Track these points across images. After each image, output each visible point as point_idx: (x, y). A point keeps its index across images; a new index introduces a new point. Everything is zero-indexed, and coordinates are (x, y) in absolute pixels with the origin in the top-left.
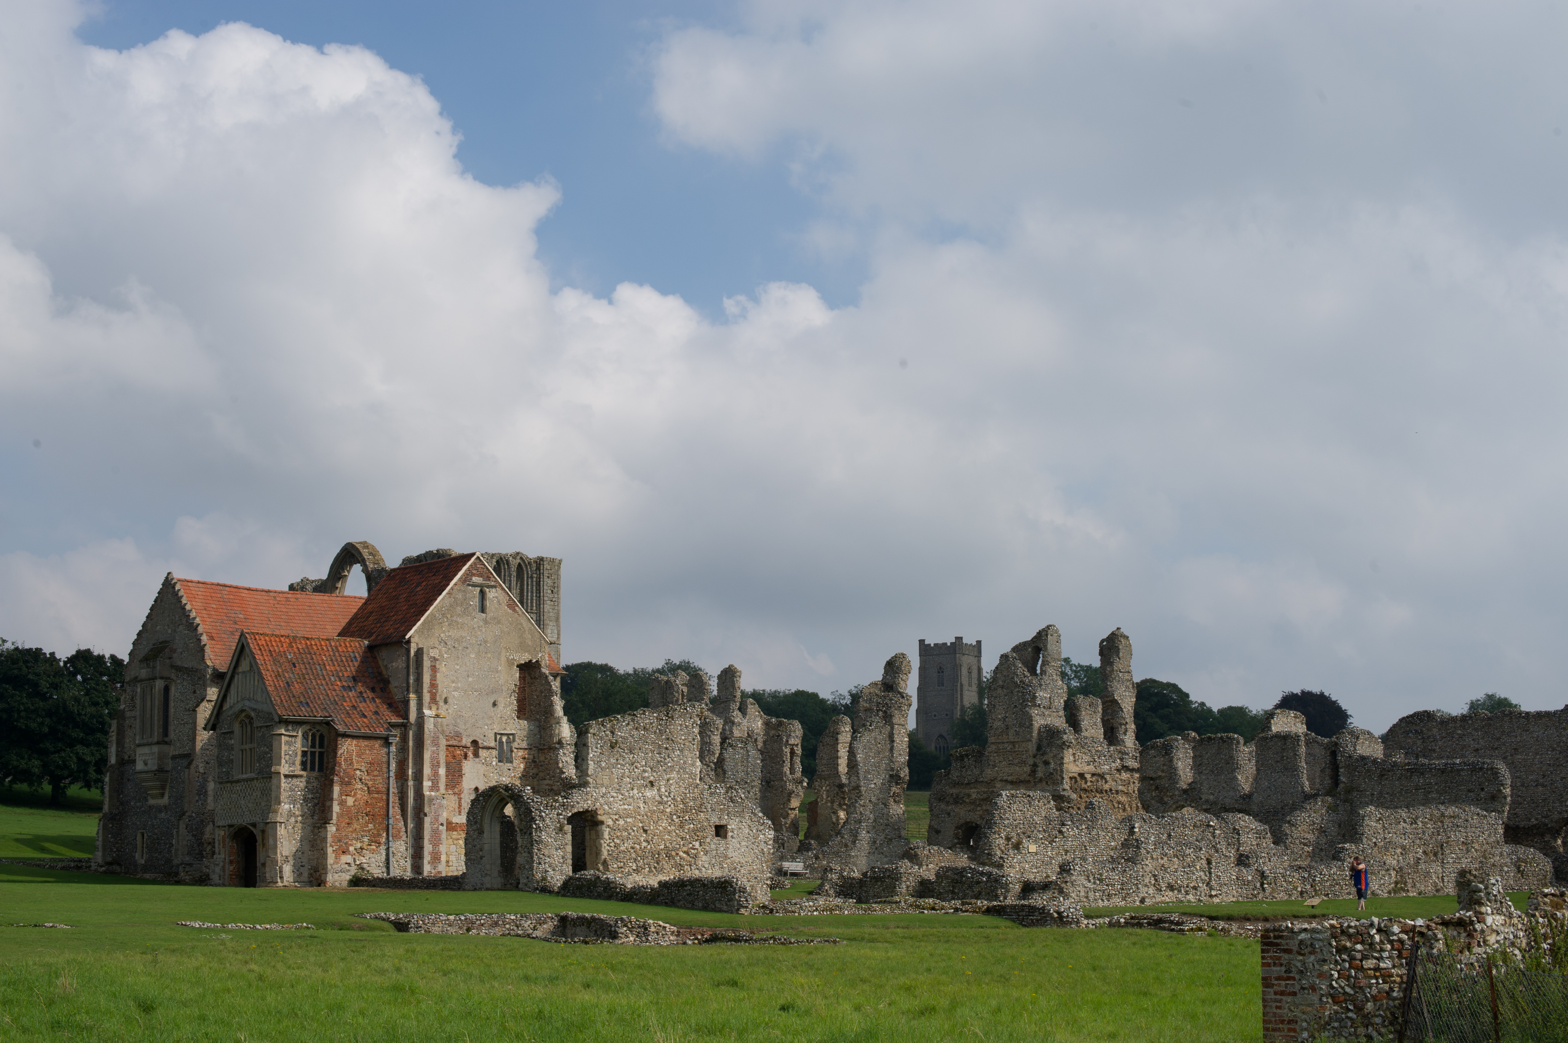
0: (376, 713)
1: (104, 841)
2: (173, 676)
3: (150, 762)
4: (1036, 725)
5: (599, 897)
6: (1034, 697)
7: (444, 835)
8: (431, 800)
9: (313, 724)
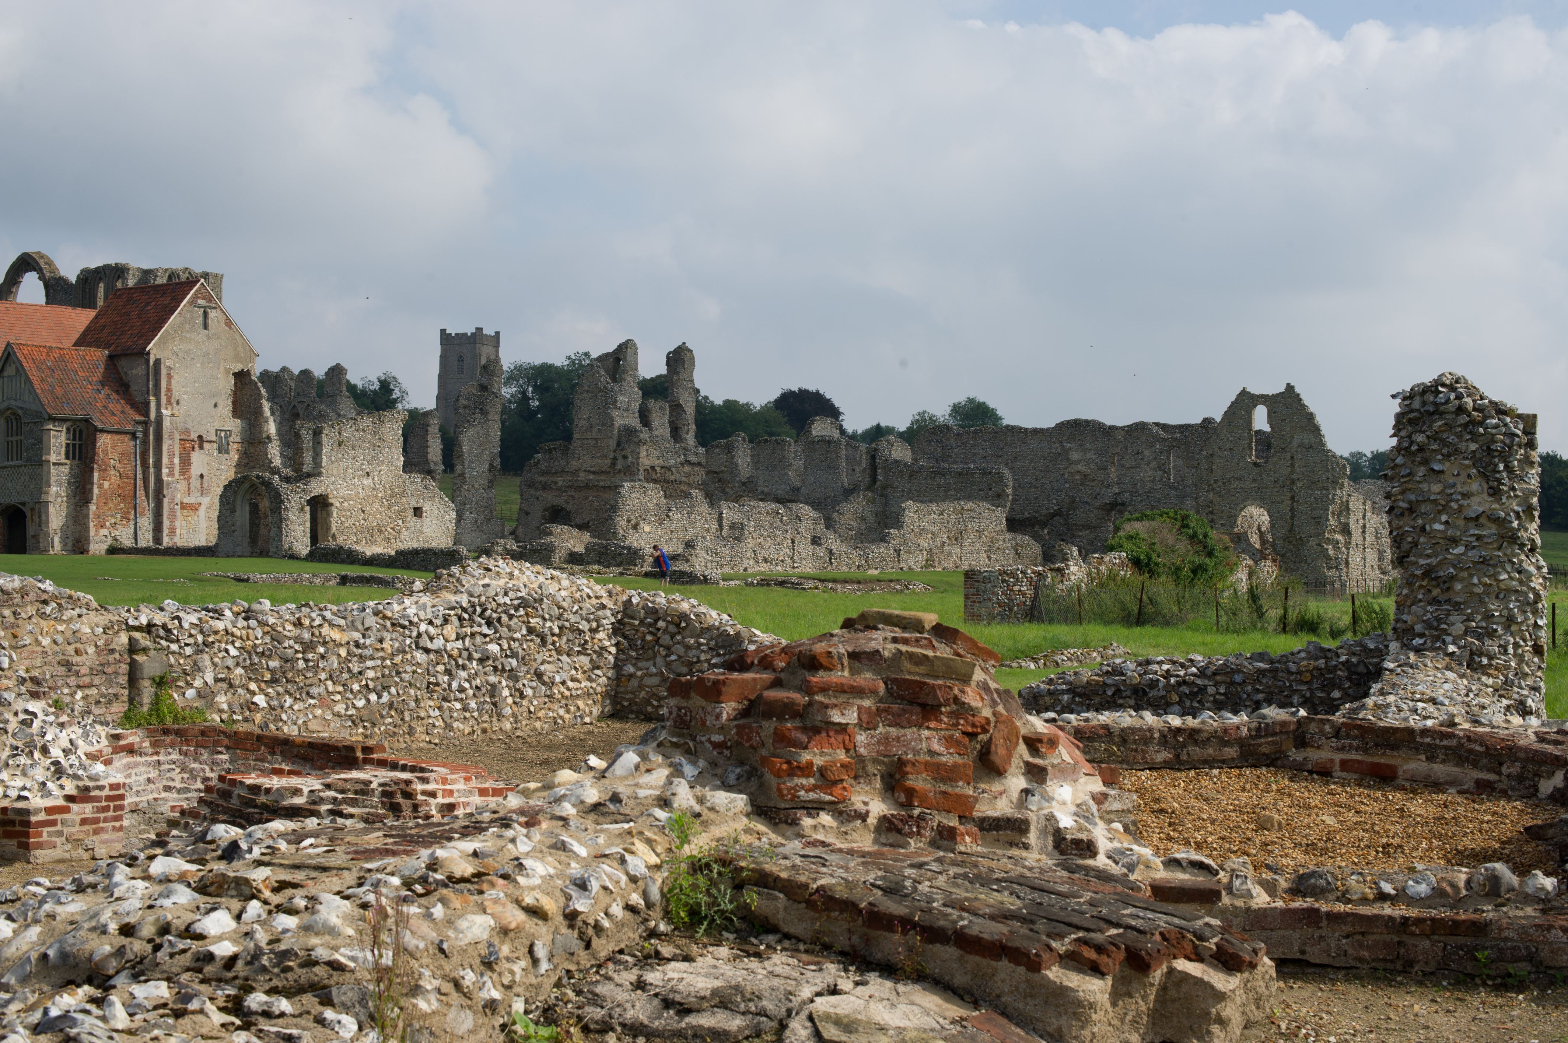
0: (122, 412)
4: (616, 425)
5: (343, 562)
6: (616, 401)
7: (178, 514)
8: (169, 484)
9: (74, 421)
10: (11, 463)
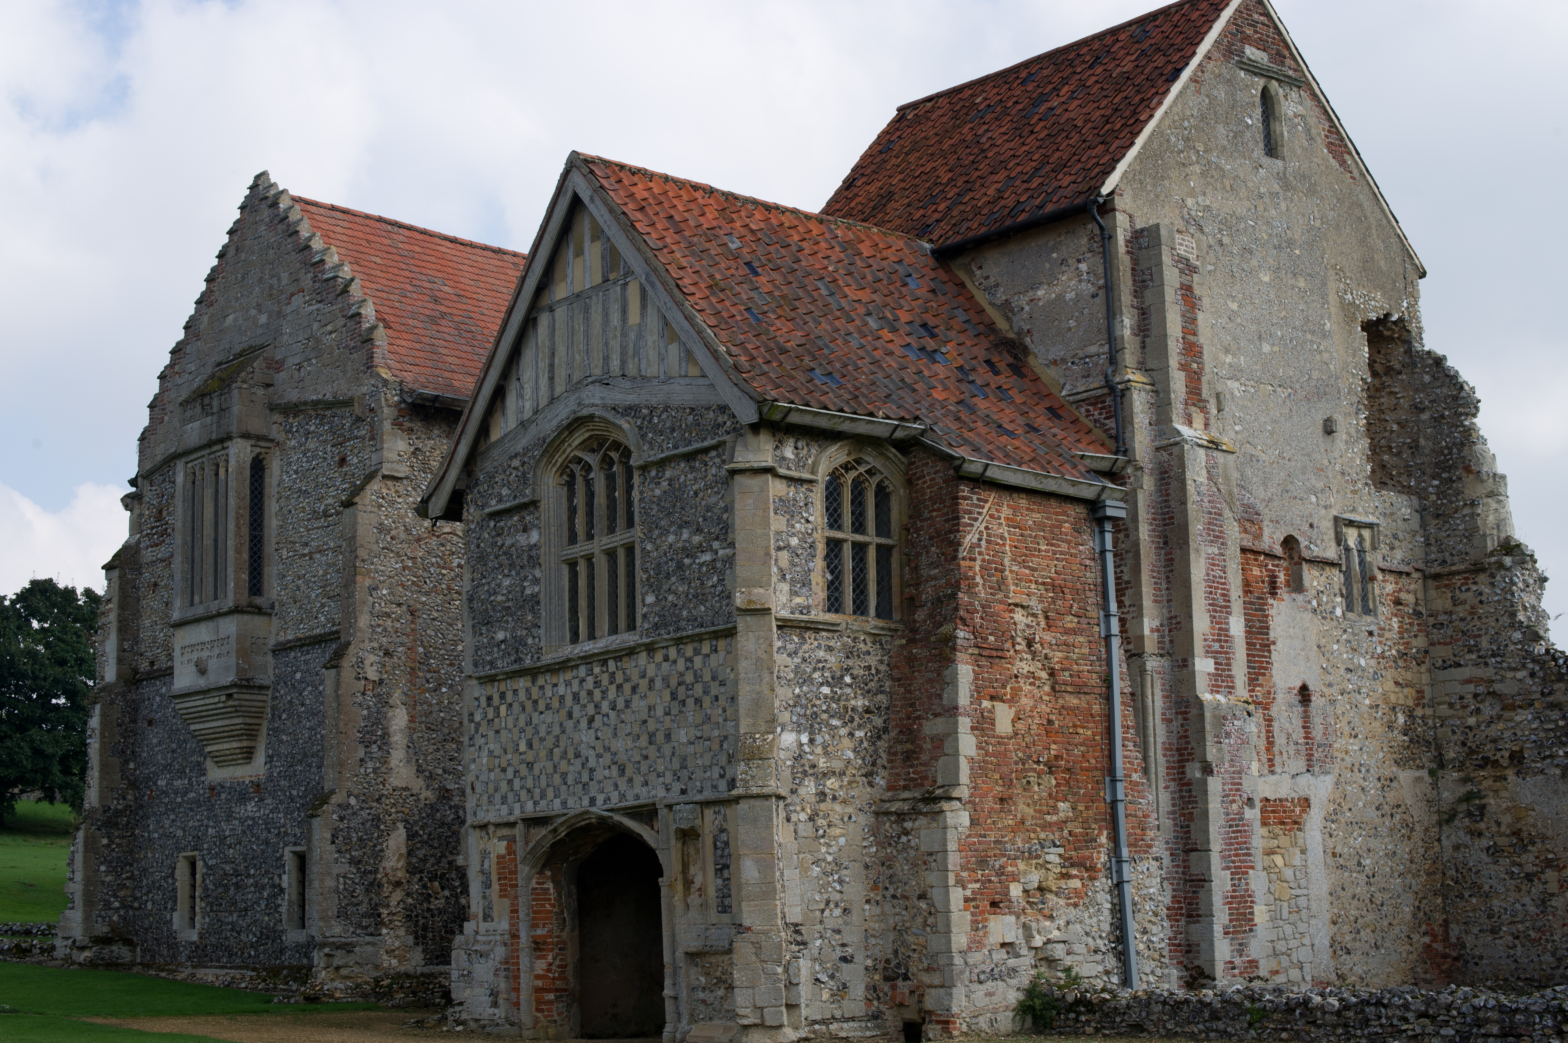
1: (88, 881)
2: (275, 432)
3: (212, 664)
8: (1221, 720)
9: (860, 442)
10: (587, 647)
